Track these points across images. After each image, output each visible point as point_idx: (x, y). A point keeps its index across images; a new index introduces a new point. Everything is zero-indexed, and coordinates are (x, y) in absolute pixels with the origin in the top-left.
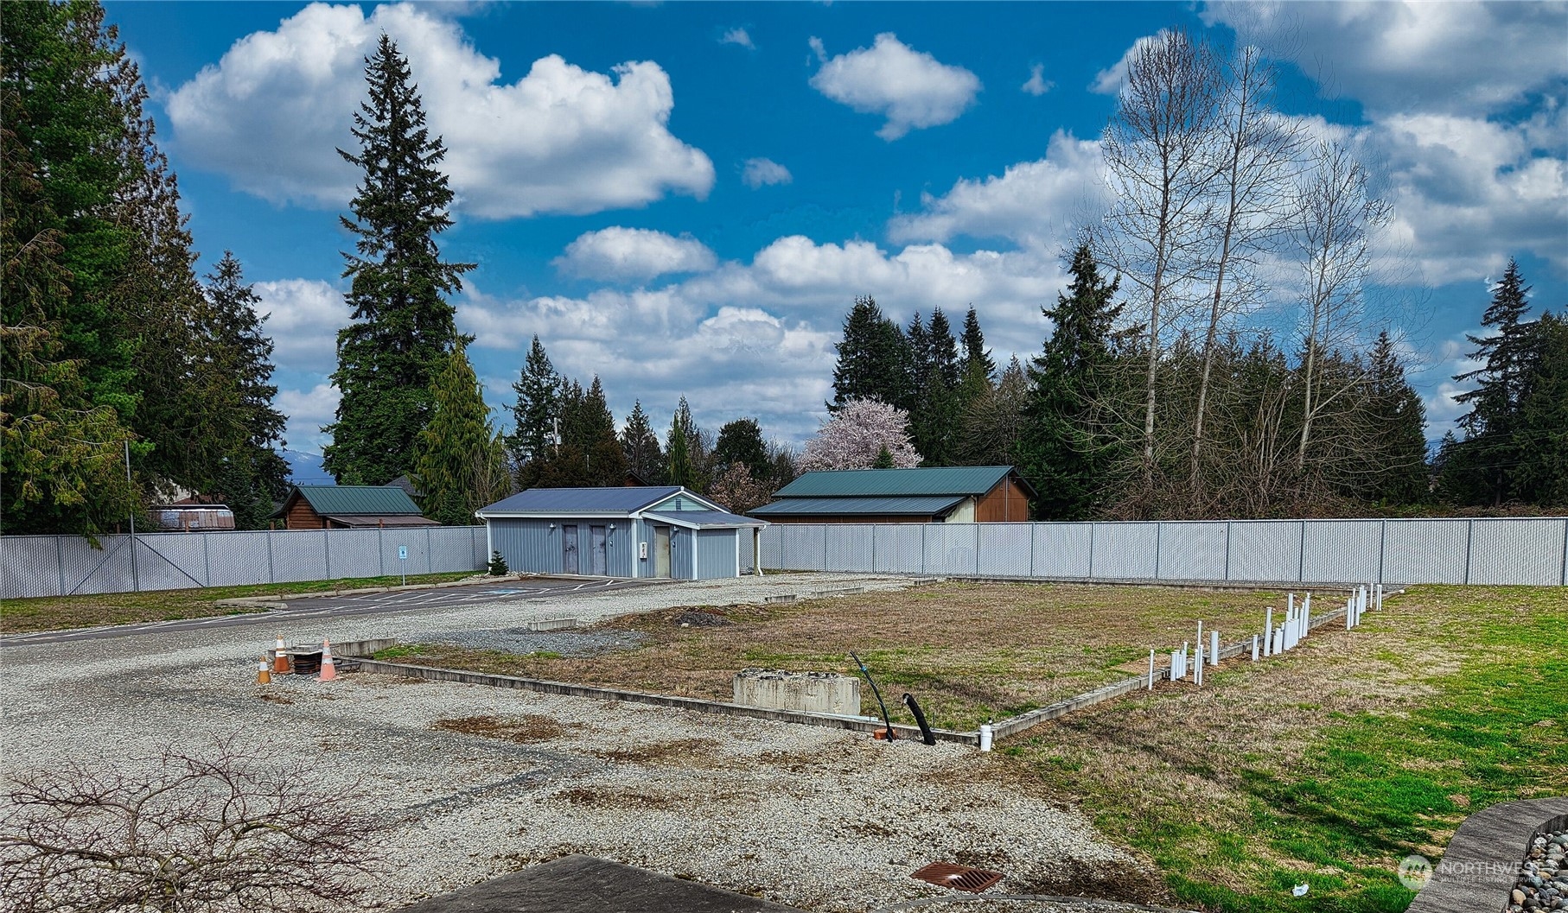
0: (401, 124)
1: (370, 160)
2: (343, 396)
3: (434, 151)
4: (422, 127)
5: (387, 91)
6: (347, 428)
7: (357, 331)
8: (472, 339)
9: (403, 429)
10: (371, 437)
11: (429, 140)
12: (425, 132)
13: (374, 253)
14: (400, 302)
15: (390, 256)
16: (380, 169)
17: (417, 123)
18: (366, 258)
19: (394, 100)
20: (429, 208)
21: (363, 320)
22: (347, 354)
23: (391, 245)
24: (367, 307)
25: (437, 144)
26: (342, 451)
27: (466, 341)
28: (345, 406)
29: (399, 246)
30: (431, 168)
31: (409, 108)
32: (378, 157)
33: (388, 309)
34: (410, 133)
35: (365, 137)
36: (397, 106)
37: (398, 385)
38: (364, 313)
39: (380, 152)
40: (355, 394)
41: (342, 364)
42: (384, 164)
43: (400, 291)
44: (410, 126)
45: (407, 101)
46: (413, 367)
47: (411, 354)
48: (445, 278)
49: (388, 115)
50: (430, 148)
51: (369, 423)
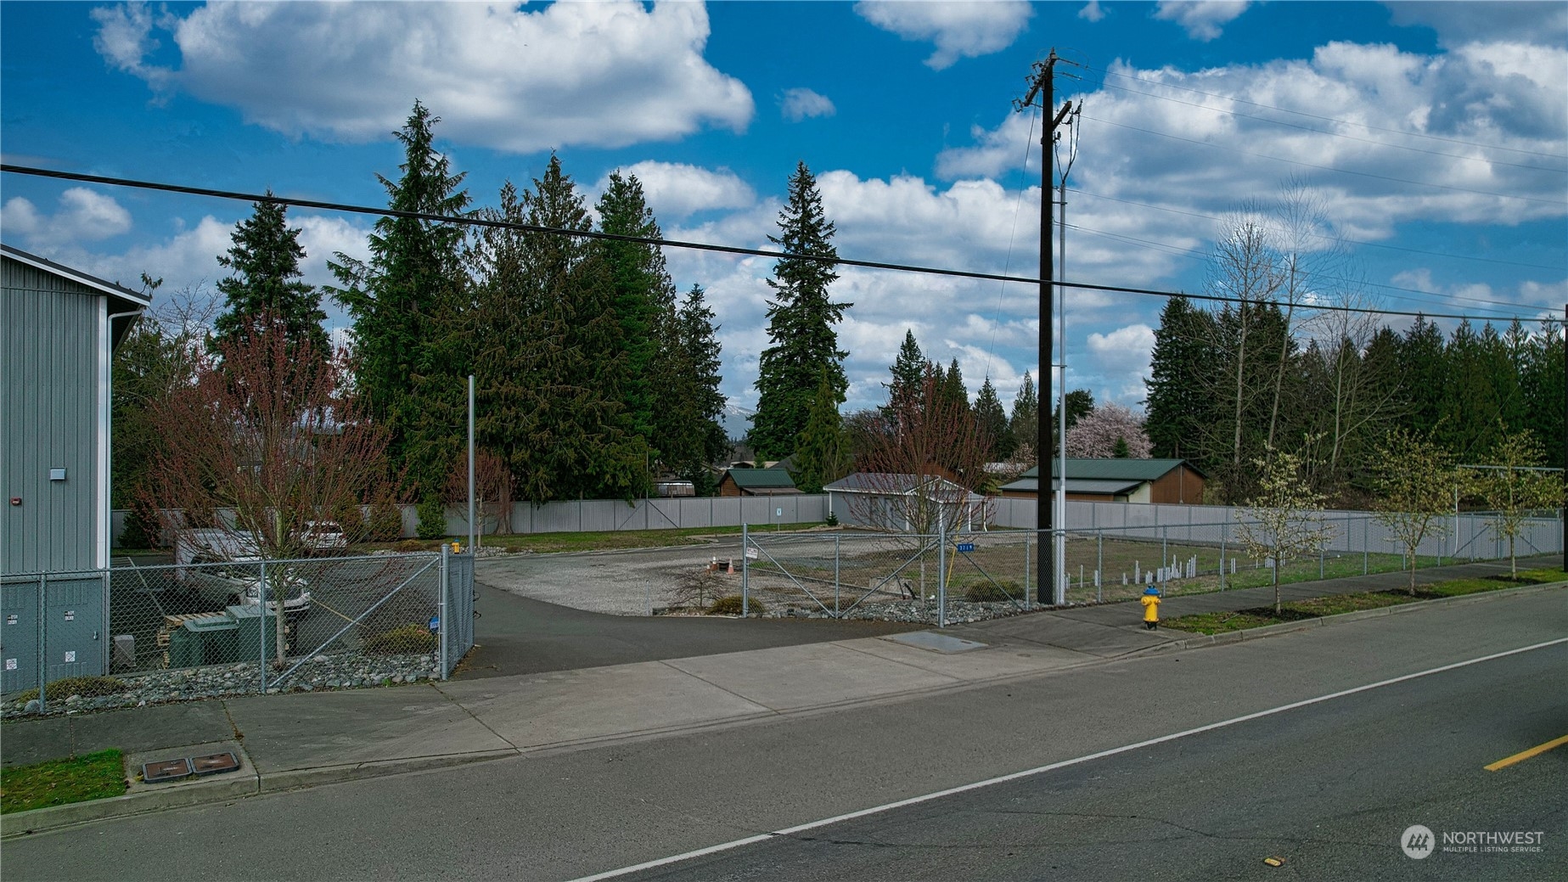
0: (808, 215)
1: (787, 240)
2: (761, 395)
3: (828, 231)
4: (821, 216)
5: (801, 196)
6: (763, 417)
7: (773, 351)
8: (847, 354)
9: (797, 418)
10: (777, 424)
11: (826, 223)
12: (822, 220)
13: (786, 300)
14: (801, 331)
15: (797, 300)
16: (794, 245)
17: (818, 214)
18: (781, 303)
19: (804, 200)
20: (822, 269)
21: (778, 344)
22: (765, 369)
23: (797, 294)
24: (780, 336)
25: (830, 226)
26: (758, 433)
27: (842, 355)
28: (763, 402)
29: (803, 294)
30: (826, 242)
31: (813, 205)
32: (792, 237)
33: (794, 336)
34: (813, 221)
35: (785, 226)
36: (806, 203)
37: (796, 387)
38: (778, 340)
39: (794, 234)
40: (769, 394)
41: (762, 374)
42: (796, 241)
43: (802, 324)
44: (813, 216)
45: (812, 201)
46: (808, 375)
47: (805, 366)
48: (831, 314)
49: (800, 211)
50: (826, 229)
51: (775, 414)
